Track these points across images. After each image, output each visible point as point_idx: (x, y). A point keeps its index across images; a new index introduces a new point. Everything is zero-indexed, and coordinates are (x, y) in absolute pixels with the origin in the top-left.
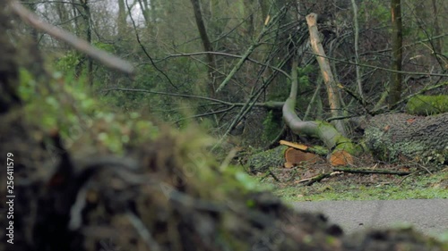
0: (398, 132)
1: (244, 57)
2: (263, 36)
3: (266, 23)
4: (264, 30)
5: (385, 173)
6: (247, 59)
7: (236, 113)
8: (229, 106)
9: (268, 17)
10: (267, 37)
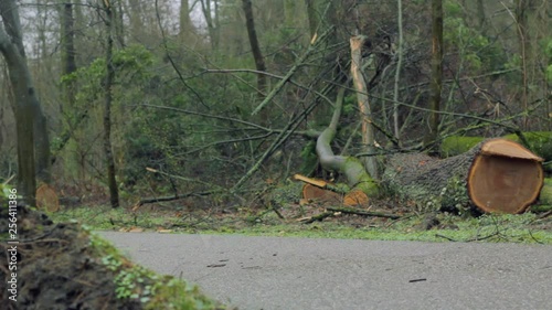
0: (408, 175)
1: (285, 78)
2: (308, 56)
3: (313, 42)
4: (310, 49)
5: (379, 216)
6: (288, 80)
7: (272, 141)
8: (266, 132)
9: (315, 36)
10: (312, 58)
